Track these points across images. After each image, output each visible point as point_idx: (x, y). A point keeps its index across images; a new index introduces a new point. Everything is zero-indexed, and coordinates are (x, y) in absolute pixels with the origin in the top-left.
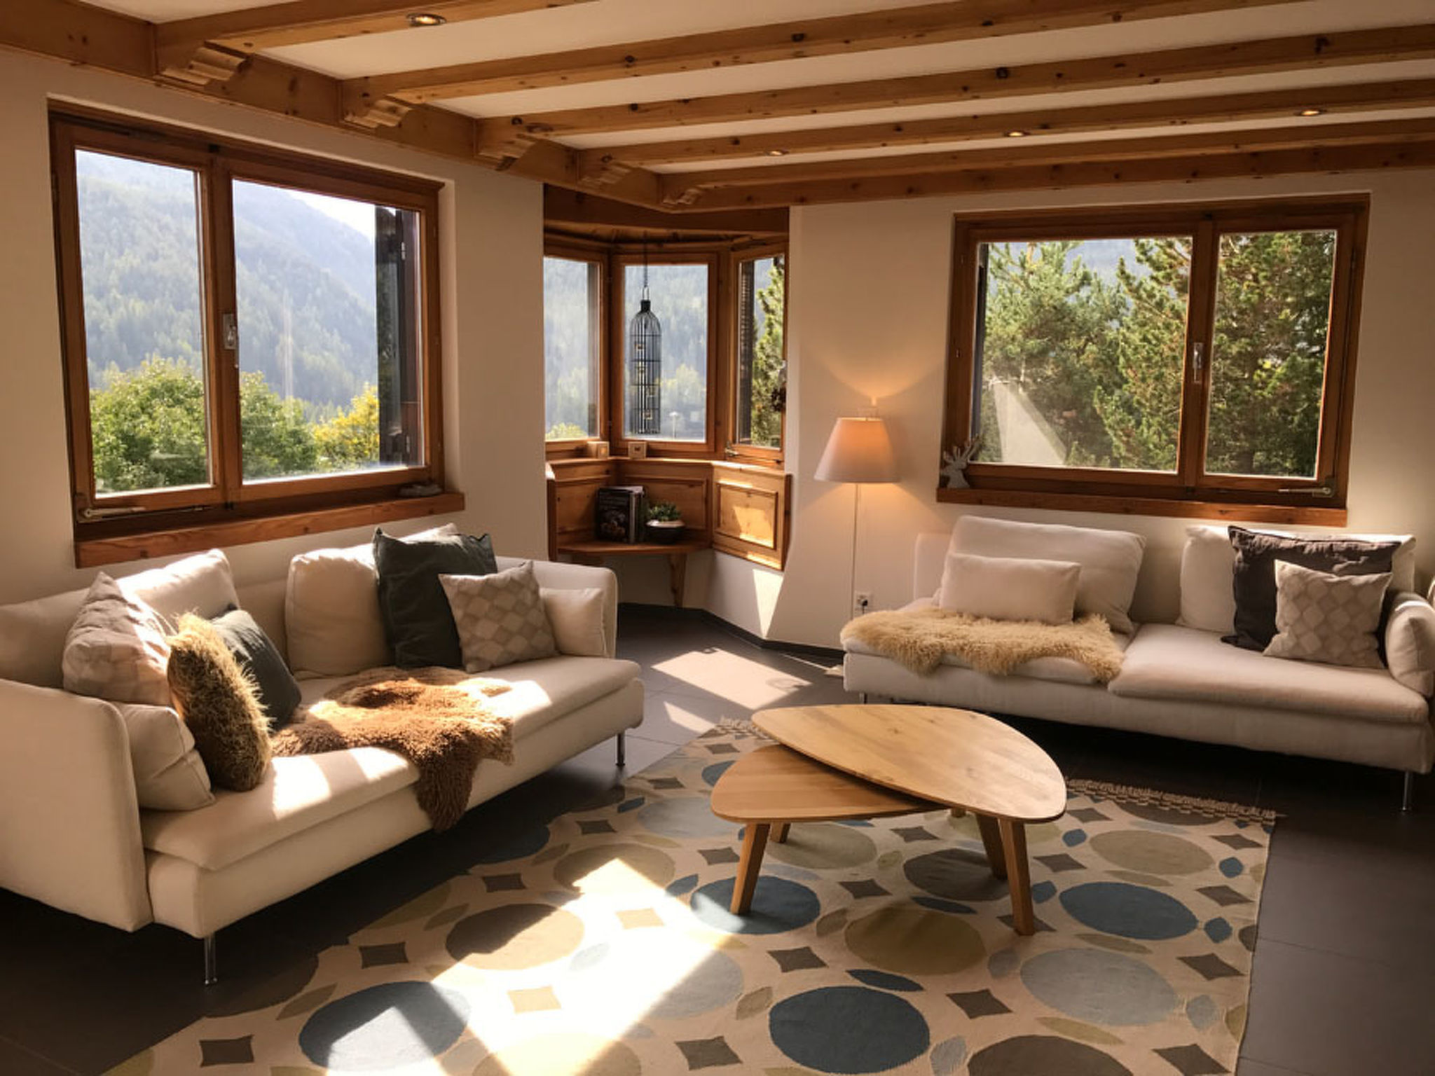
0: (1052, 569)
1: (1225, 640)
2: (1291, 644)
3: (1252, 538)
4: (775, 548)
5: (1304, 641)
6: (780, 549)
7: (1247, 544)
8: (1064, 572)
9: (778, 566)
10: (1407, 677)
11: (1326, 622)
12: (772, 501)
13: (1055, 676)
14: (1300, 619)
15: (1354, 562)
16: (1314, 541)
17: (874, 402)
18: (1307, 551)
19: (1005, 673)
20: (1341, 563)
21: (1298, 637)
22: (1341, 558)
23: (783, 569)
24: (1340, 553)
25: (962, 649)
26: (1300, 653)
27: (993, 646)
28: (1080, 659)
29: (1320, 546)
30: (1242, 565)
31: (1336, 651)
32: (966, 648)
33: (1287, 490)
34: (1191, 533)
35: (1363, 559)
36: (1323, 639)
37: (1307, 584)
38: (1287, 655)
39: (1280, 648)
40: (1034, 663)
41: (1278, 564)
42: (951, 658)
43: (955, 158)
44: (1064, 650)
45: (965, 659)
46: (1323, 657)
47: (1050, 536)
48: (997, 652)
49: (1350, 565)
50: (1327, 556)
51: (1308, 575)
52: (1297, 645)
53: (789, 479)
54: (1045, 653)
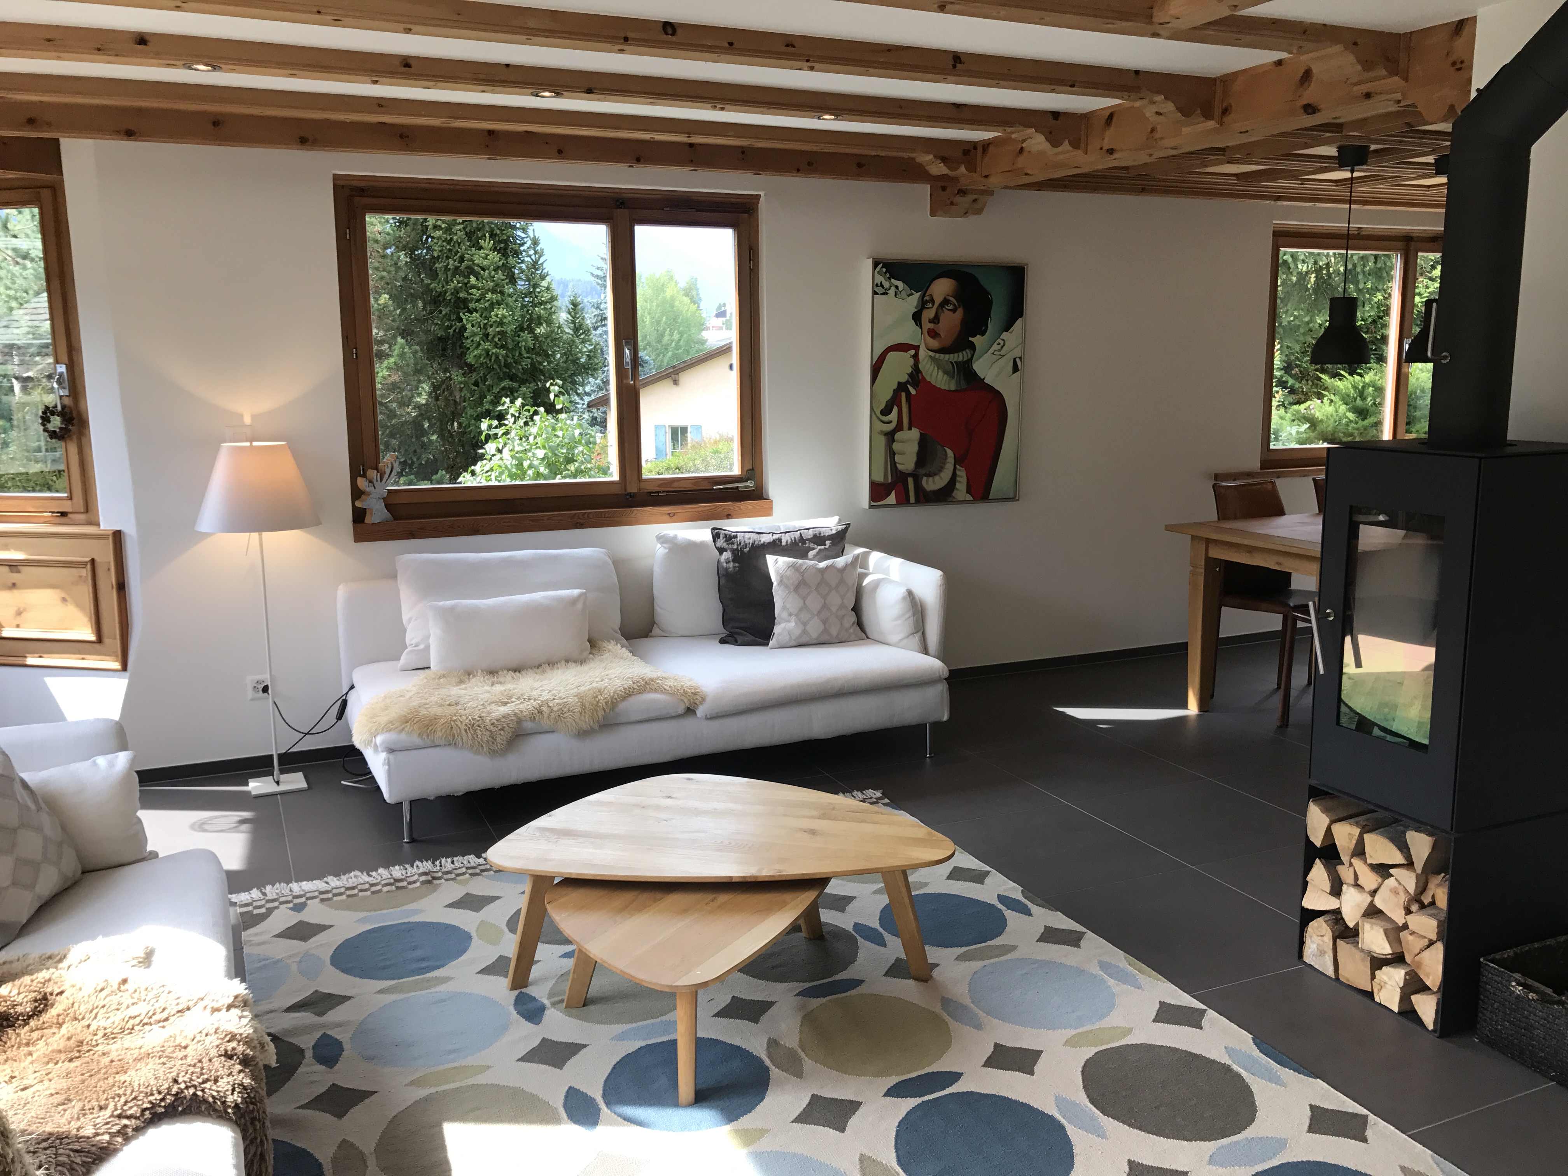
0: (560, 600)
1: (723, 641)
2: (798, 632)
3: (736, 537)
4: (100, 640)
5: (809, 628)
6: (113, 642)
7: (733, 543)
8: (574, 601)
9: (117, 665)
10: (905, 641)
11: (825, 606)
12: (86, 572)
13: (645, 716)
14: (804, 607)
15: (822, 547)
16: (785, 533)
17: (247, 420)
18: (784, 543)
19: (596, 727)
20: (814, 549)
21: (805, 624)
22: (812, 545)
23: (125, 668)
24: (810, 540)
25: (540, 712)
26: (805, 639)
27: (576, 699)
28: (663, 691)
29: (793, 537)
30: (731, 565)
31: (834, 631)
32: (545, 709)
33: (721, 487)
34: (662, 539)
35: (828, 543)
36: (825, 622)
37: (803, 574)
38: (794, 643)
39: (787, 637)
40: (622, 706)
41: (770, 559)
42: (529, 725)
43: (380, 106)
44: (645, 686)
45: (546, 723)
46: (825, 638)
47: (523, 564)
48: (583, 705)
49: (820, 549)
50: (800, 544)
51: (801, 565)
52: (804, 632)
53: (118, 536)
54: (628, 693)
